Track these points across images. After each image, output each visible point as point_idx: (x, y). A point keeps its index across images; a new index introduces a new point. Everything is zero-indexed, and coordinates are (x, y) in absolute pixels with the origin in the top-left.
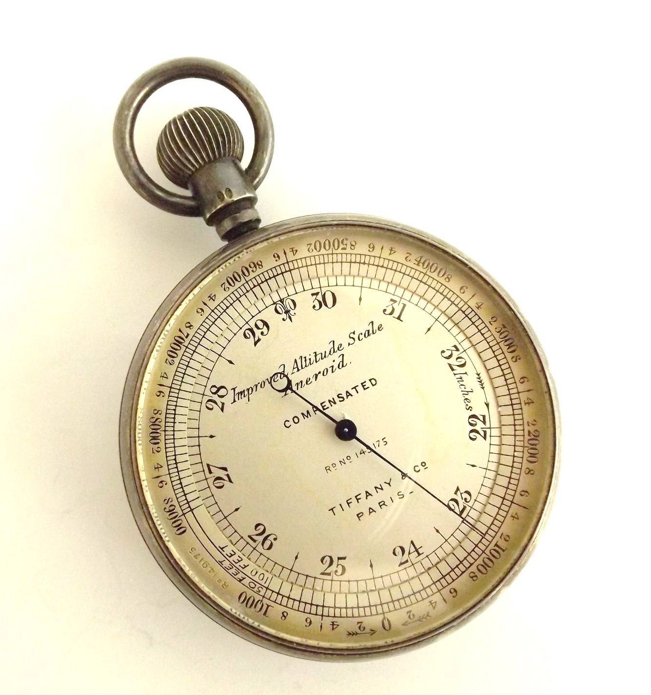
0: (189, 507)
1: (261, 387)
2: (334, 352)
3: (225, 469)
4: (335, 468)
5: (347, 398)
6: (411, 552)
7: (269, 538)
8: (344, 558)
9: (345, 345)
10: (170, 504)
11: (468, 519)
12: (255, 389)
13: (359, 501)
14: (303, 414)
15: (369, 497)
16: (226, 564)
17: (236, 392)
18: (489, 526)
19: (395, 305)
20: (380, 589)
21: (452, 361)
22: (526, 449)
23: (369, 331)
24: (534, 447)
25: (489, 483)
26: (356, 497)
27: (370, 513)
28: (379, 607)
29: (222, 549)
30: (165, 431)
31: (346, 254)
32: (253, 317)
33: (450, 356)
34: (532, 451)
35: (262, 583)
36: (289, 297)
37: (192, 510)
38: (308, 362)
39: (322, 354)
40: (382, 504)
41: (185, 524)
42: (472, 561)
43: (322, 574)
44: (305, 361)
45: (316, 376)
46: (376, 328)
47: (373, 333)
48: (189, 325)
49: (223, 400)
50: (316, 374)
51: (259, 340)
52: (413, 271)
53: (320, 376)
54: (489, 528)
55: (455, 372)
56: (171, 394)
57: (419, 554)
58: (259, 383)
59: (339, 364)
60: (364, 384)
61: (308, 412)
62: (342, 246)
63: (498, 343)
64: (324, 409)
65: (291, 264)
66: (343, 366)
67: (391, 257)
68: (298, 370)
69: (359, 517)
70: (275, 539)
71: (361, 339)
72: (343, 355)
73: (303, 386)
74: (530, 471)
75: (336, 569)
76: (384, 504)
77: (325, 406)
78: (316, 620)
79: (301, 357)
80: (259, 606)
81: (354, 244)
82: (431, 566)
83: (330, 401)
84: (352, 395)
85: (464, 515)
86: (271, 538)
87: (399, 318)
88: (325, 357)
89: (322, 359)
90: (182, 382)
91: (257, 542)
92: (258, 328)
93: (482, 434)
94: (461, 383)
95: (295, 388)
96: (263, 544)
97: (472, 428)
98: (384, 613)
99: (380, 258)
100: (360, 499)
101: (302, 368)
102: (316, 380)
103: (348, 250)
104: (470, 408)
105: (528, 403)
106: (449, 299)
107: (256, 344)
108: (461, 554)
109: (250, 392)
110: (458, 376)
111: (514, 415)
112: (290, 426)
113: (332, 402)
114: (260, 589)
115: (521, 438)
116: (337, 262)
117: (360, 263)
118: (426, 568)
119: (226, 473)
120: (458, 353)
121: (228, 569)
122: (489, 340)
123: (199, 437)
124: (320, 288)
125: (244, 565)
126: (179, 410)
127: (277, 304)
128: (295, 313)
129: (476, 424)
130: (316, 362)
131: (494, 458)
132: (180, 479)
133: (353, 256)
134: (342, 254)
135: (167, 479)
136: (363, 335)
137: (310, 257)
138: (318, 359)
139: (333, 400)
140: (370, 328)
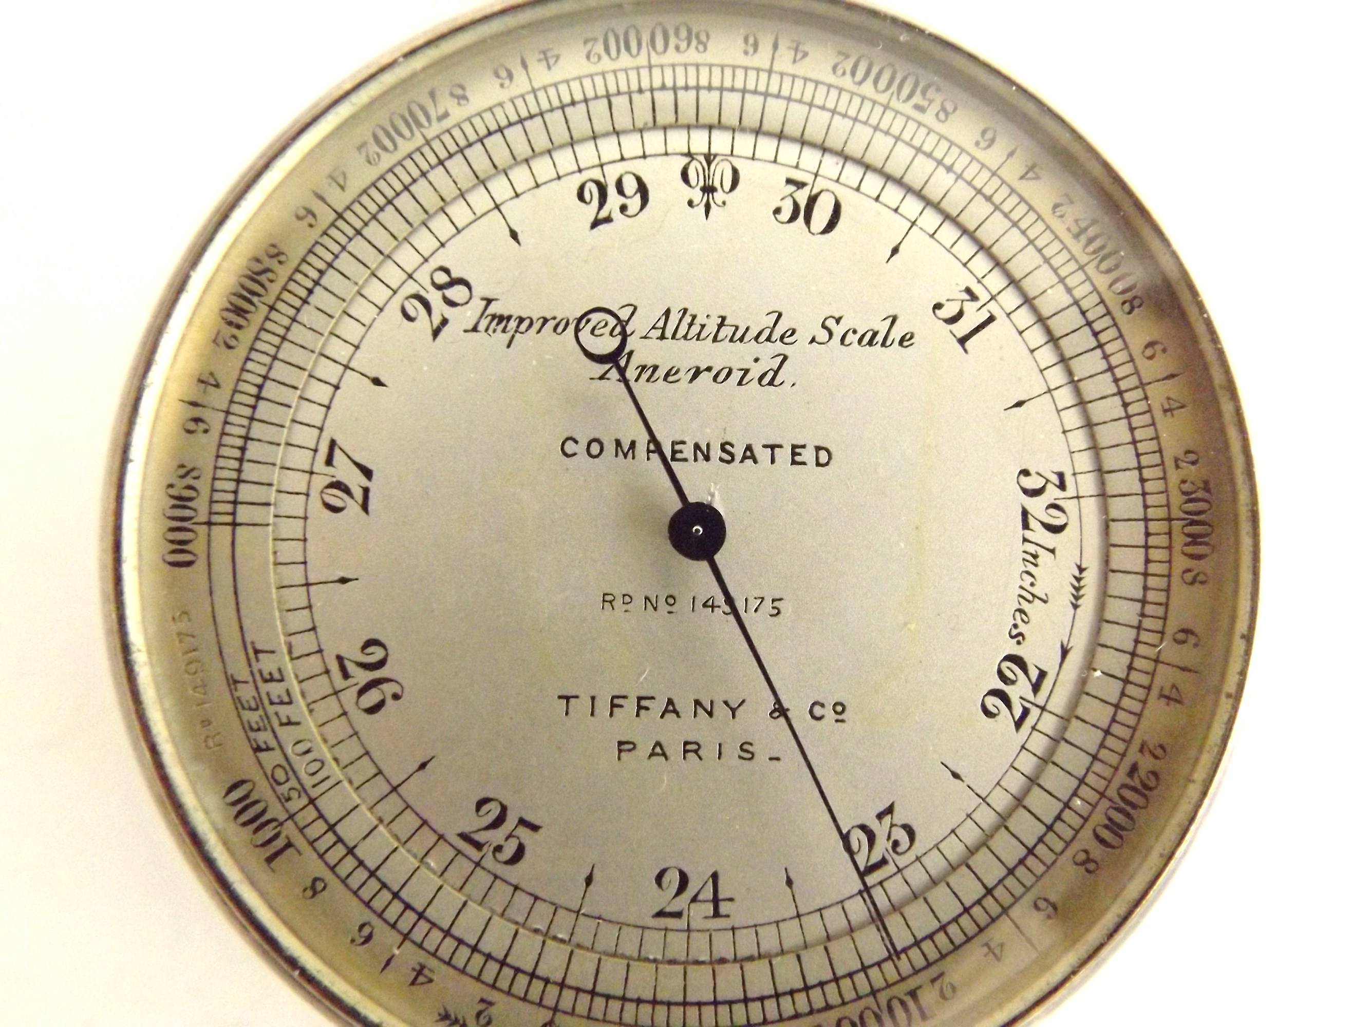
0: (234, 514)
1: (555, 329)
2: (768, 339)
3: (367, 473)
5: (742, 461)
6: (701, 897)
7: (385, 687)
8: (535, 828)
9: (803, 336)
10: (189, 481)
11: (878, 893)
12: (537, 326)
13: (643, 712)
14: (618, 443)
15: (671, 717)
16: (246, 693)
17: (492, 309)
18: (919, 937)
19: (970, 307)
20: (579, 946)
21: (1037, 506)
22: (1105, 803)
23: (875, 334)
24: (1128, 808)
25: (970, 834)
26: (640, 699)
27: (653, 754)
28: (553, 991)
29: (257, 652)
30: (272, 308)
31: (920, 124)
32: (623, 159)
33: (1036, 493)
34: (1118, 817)
35: (308, 782)
36: (730, 158)
37: (234, 524)
38: (695, 329)
39: (737, 328)
40: (691, 748)
41: (199, 546)
42: (834, 999)
43: (464, 837)
44: (691, 325)
45: (697, 373)
46: (896, 334)
47: (883, 344)
48: (460, 92)
49: (449, 312)
50: (698, 369)
51: (608, 220)
52: (1056, 246)
53: (706, 377)
54: (917, 943)
55: (1028, 534)
56: (333, 232)
57: (717, 914)
58: (554, 318)
59: (765, 374)
60: (798, 450)
61: (633, 444)
62: (917, 99)
63: (1169, 519)
64: (673, 459)
65: (775, 78)
66: (771, 383)
67: (1021, 186)
68: (662, 337)
69: (620, 751)
70: (396, 697)
71: (846, 342)
72: (785, 358)
73: (652, 379)
74: (1088, 860)
75: (502, 843)
76: (696, 752)
77: (681, 452)
78: (386, 938)
79: (685, 310)
80: (268, 833)
81: (949, 107)
82: (730, 956)
83: (697, 447)
84: (755, 462)
85: (871, 880)
86: (389, 688)
87: (963, 341)
88: (741, 339)
89: (731, 340)
90: (374, 217)
91: (350, 681)
92: (620, 191)
93: (1018, 712)
94: (1031, 568)
95: (631, 374)
96: (361, 692)
97: (1000, 685)
98: (555, 1010)
99: (994, 174)
100: (647, 709)
101: (673, 337)
102: (691, 381)
103: (928, 118)
104: (1018, 637)
105: (1168, 698)
106: (1106, 357)
107: (596, 224)
108: (817, 970)
109: (523, 327)
111: (1117, 706)
112: (575, 454)
113: (702, 452)
114: (294, 794)
115: (1108, 772)
116: (887, 133)
117: (940, 162)
118: (716, 956)
119: (364, 482)
120: (1060, 494)
121: (243, 708)
122: (1150, 500)
123: (346, 367)
124: (816, 175)
125: (288, 717)
126: (331, 279)
127: (693, 159)
128: (724, 203)
129: (1013, 682)
131: (1015, 783)
132: (247, 438)
133: (933, 138)
134: (909, 118)
135: (215, 420)
136: (858, 336)
137: (830, 86)
138: (721, 336)
139: (704, 448)
140: (883, 328)
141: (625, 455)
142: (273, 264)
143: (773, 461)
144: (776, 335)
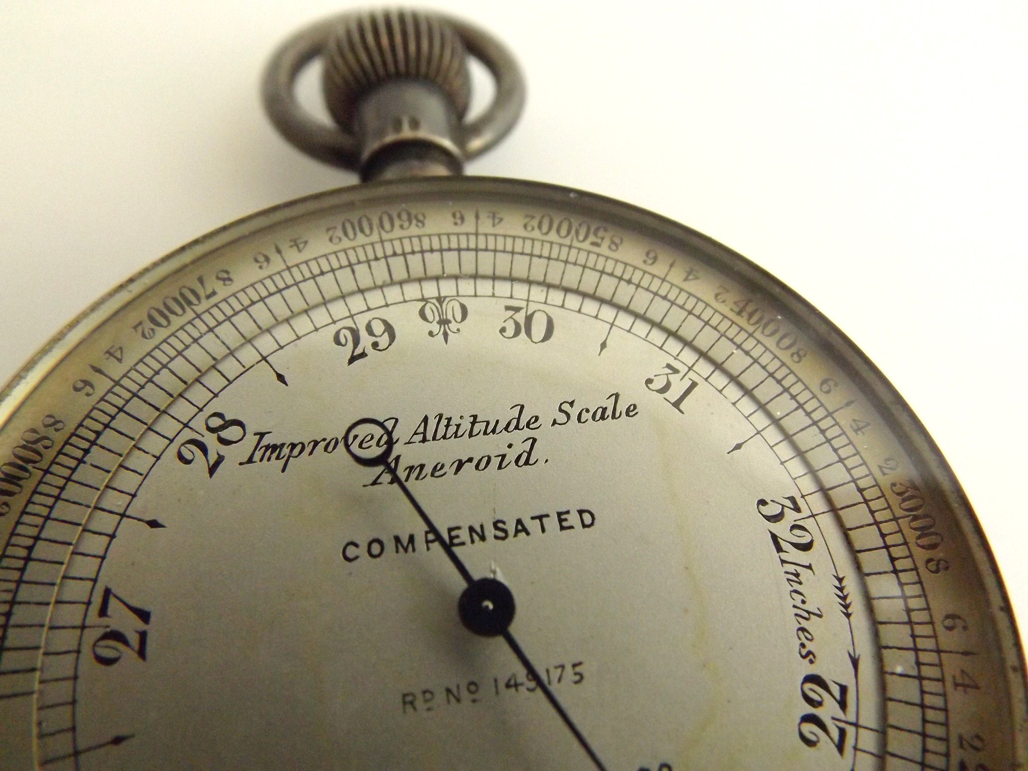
1: (326, 449)
2: (517, 428)
3: (144, 616)
4: (429, 705)
5: (515, 535)
9: (545, 421)
12: (308, 449)
14: (397, 539)
17: (265, 442)
19: (674, 378)
21: (781, 529)
23: (604, 410)
30: (46, 472)
31: (598, 255)
32: (369, 309)
36: (457, 298)
38: (452, 429)
39: (488, 423)
44: (447, 426)
45: (461, 464)
46: (622, 407)
47: (614, 417)
48: (225, 276)
49: (224, 450)
50: (460, 461)
51: (363, 355)
52: (727, 323)
53: (468, 468)
55: (784, 556)
58: (324, 440)
59: (519, 457)
60: (563, 517)
61: (411, 539)
62: (592, 238)
65: (481, 238)
66: (527, 463)
67: (685, 286)
68: (424, 440)
71: (583, 420)
72: (535, 440)
73: (421, 477)
77: (458, 537)
79: (441, 416)
81: (617, 240)
83: (471, 529)
84: (528, 534)
87: (676, 404)
88: (494, 431)
89: (485, 433)
90: (150, 380)
92: (370, 331)
93: (835, 734)
94: (796, 586)
97: (809, 710)
99: (664, 280)
101: (434, 439)
102: (456, 473)
103: (604, 249)
104: (809, 656)
105: (965, 686)
106: (793, 398)
107: (352, 360)
109: (296, 452)
110: (791, 568)
111: (922, 706)
112: (357, 557)
113: (477, 534)
116: (575, 264)
117: (620, 278)
119: (140, 625)
120: (798, 516)
122: (873, 505)
123: (123, 515)
124: (528, 301)
126: (108, 438)
127: (427, 302)
128: (458, 330)
129: (819, 704)
130: (471, 435)
132: (13, 603)
133: (610, 263)
134: (589, 252)
136: (591, 413)
137: (524, 239)
138: (475, 432)
139: (479, 530)
140: (610, 404)
141: (406, 550)
142: (51, 432)
143: (543, 530)
144: (523, 423)
